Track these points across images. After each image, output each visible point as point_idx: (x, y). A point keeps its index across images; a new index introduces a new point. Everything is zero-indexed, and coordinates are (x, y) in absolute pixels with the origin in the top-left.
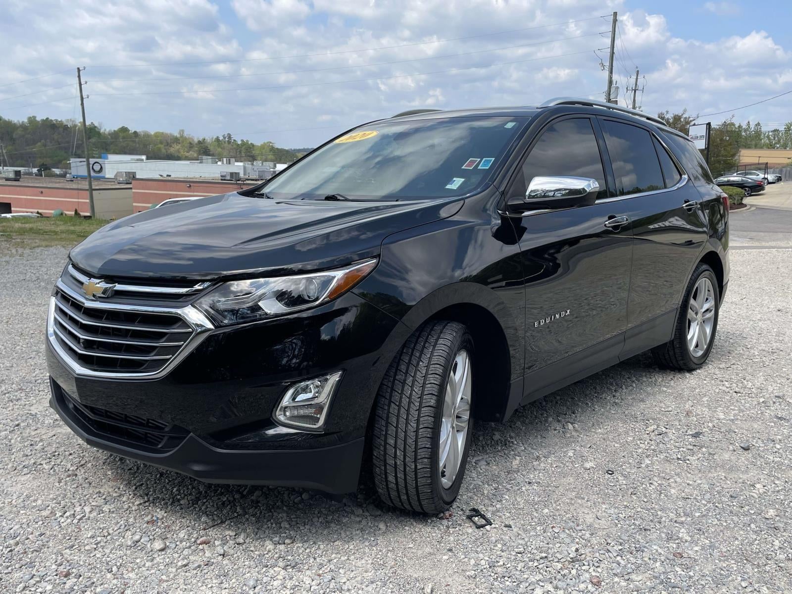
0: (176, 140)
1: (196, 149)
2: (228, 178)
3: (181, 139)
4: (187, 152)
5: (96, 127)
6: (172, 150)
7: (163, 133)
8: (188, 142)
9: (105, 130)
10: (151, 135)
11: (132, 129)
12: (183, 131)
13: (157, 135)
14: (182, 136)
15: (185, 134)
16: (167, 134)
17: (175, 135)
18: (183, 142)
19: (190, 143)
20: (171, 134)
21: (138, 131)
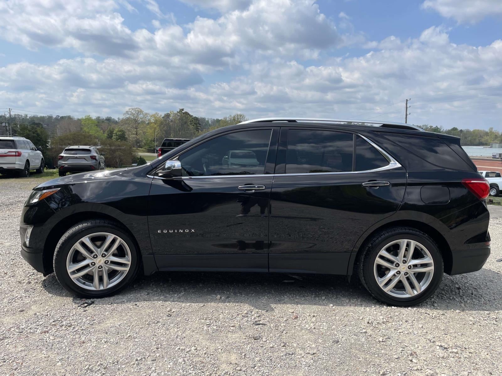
0: (487, 134)
1: (500, 139)
2: (498, 157)
3: (490, 133)
4: (493, 141)
5: (438, 128)
6: (483, 140)
7: (478, 130)
8: (495, 135)
9: (443, 130)
10: (471, 131)
11: (459, 129)
12: (492, 128)
13: (474, 131)
14: (491, 132)
15: (493, 130)
16: (481, 131)
17: (486, 131)
18: (491, 135)
19: (496, 136)
20: (483, 131)
21: (463, 129)
